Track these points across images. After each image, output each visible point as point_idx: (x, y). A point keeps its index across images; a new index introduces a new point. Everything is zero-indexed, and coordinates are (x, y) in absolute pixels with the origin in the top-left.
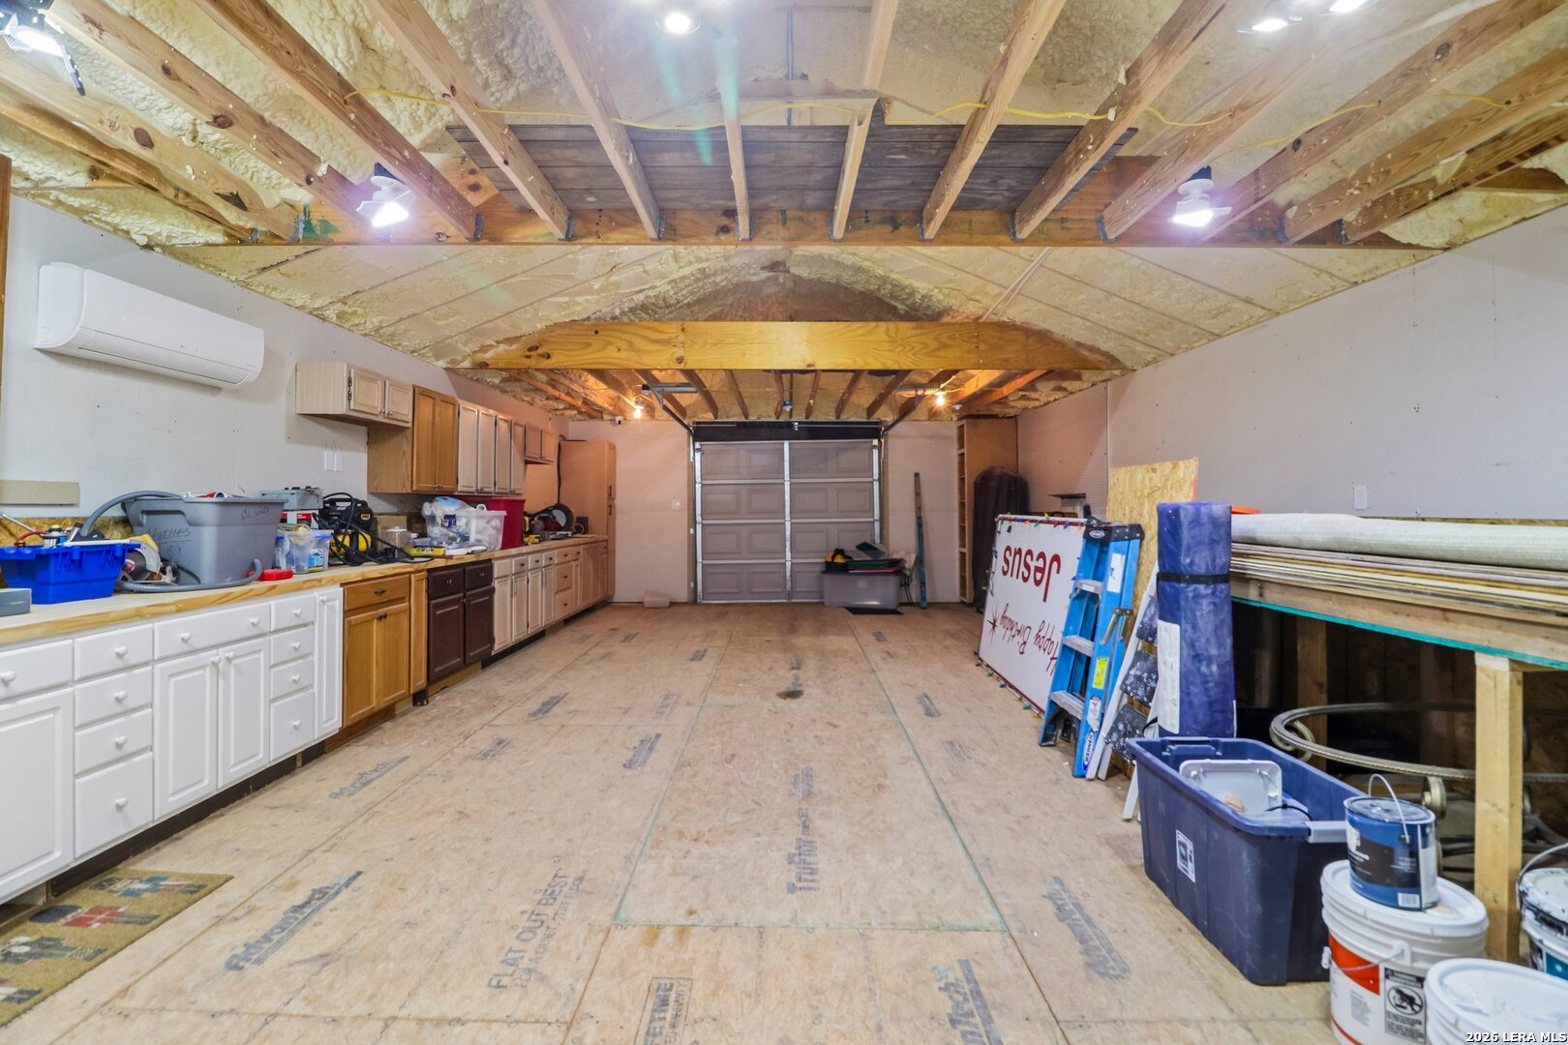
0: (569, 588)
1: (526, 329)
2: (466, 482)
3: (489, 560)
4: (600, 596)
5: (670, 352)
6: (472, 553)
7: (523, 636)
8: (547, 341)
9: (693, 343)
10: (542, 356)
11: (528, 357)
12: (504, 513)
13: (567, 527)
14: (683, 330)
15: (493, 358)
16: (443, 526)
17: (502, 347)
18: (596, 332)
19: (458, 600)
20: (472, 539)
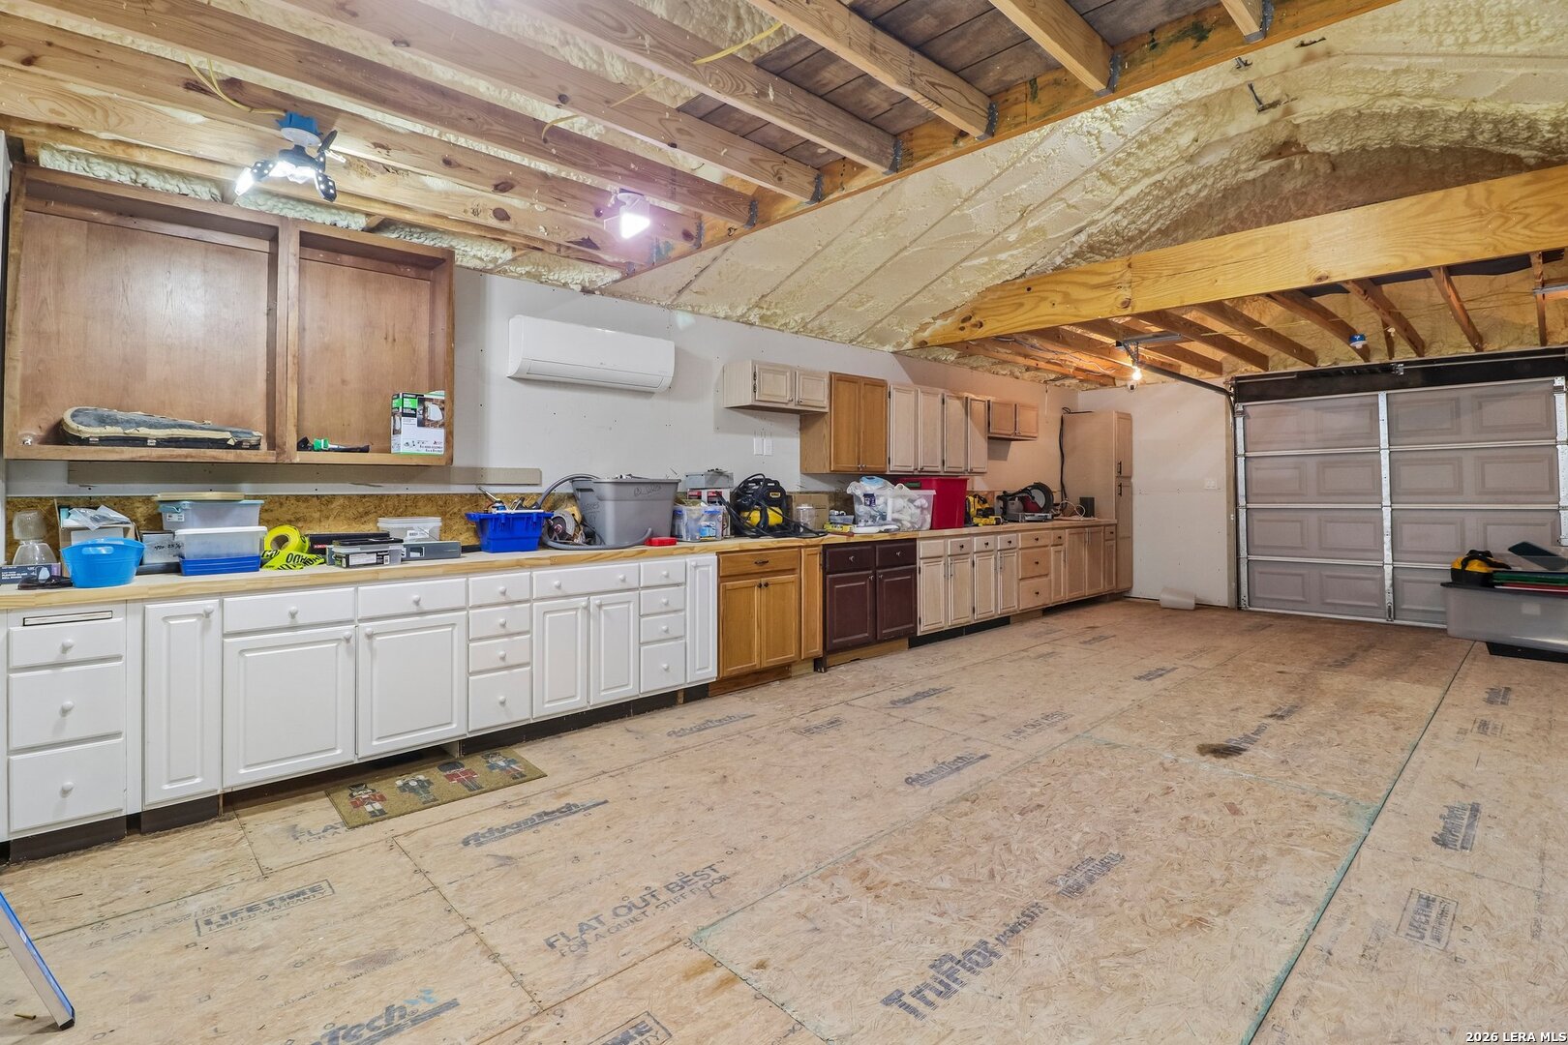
0: (1047, 575)
1: (954, 301)
2: (900, 459)
3: (915, 540)
4: (1102, 587)
5: (1115, 295)
6: (887, 531)
7: (967, 618)
8: (980, 309)
9: (1143, 279)
10: (975, 326)
11: (962, 329)
12: (933, 492)
13: (1046, 508)
14: (1129, 266)
15: (931, 336)
16: (865, 504)
17: (939, 322)
18: (1029, 289)
19: (868, 576)
20: (889, 518)
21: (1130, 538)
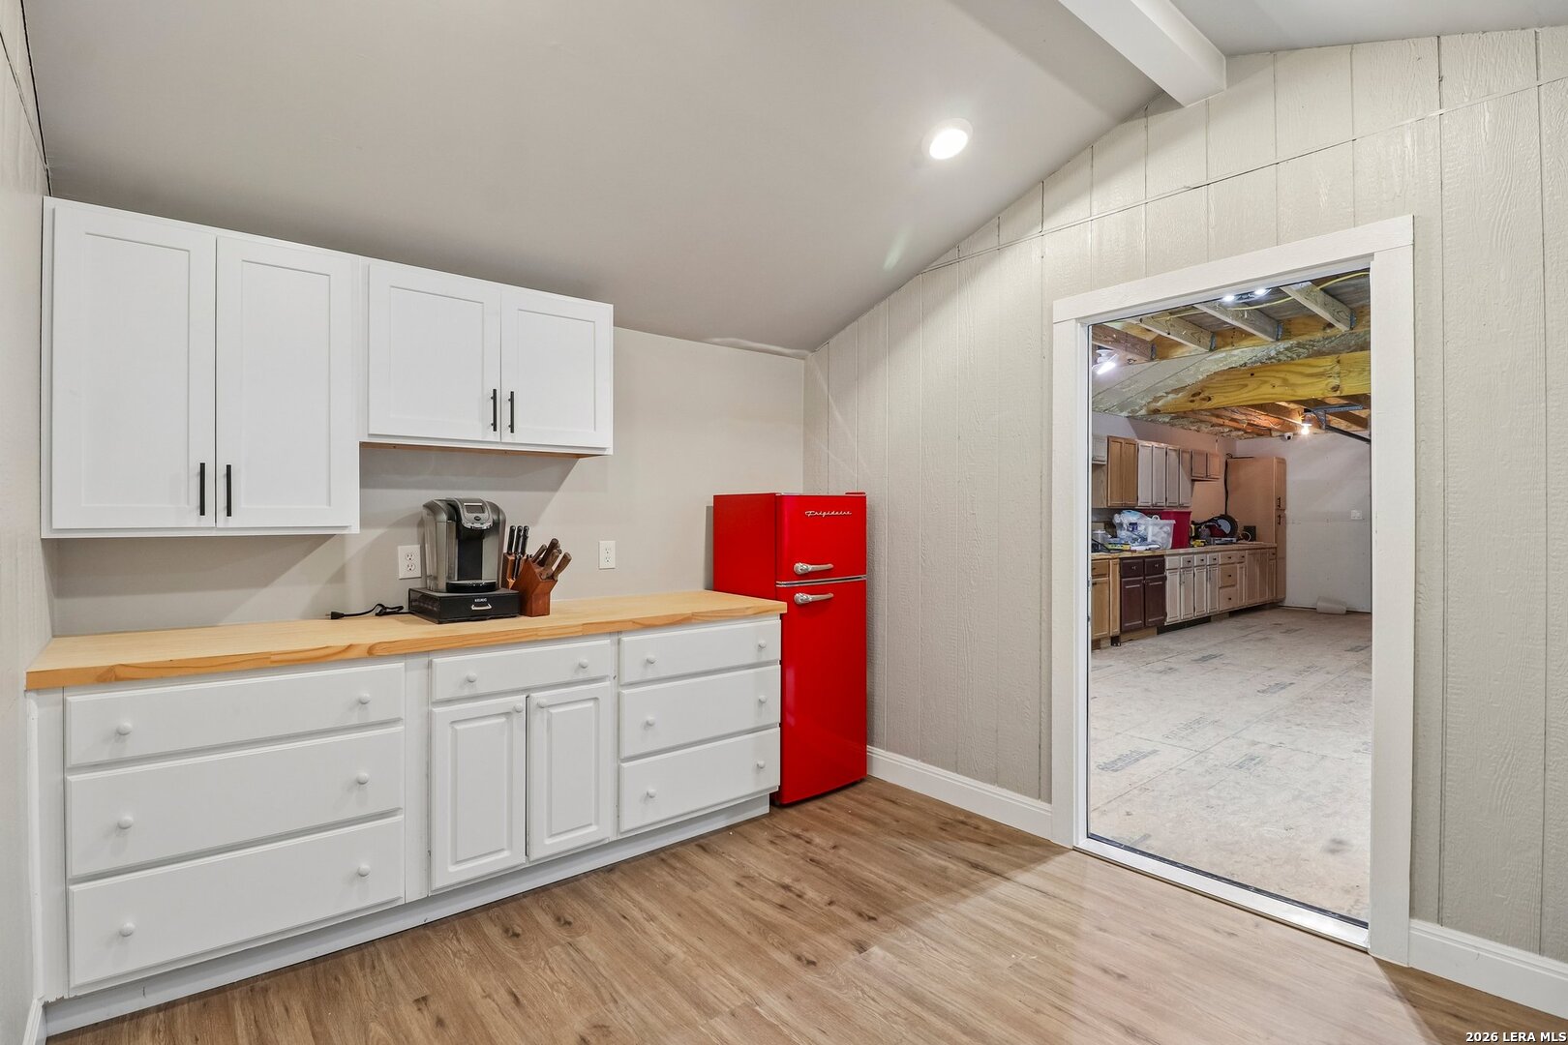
0: (1233, 586)
1: (1189, 381)
2: (1145, 498)
3: (1162, 556)
4: (1267, 597)
5: (1326, 382)
6: (1150, 549)
7: (1191, 616)
8: (1208, 387)
9: (1350, 372)
10: (1204, 399)
11: (1192, 401)
12: (1174, 522)
13: (1232, 533)
14: (1338, 362)
15: (1163, 406)
16: (1128, 530)
17: (1171, 396)
18: (1252, 375)
19: (1140, 581)
20: (1149, 540)
21: (1284, 558)
